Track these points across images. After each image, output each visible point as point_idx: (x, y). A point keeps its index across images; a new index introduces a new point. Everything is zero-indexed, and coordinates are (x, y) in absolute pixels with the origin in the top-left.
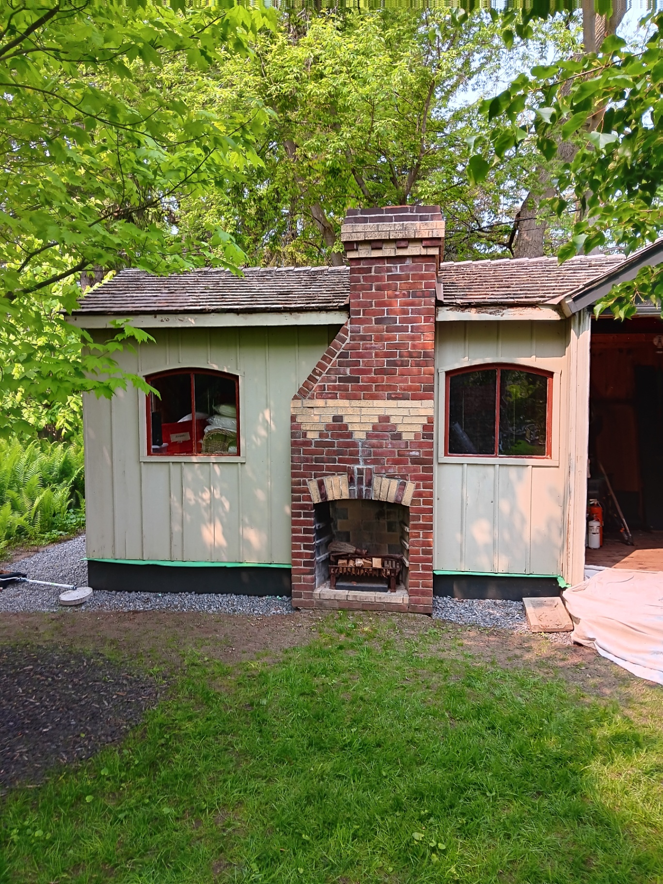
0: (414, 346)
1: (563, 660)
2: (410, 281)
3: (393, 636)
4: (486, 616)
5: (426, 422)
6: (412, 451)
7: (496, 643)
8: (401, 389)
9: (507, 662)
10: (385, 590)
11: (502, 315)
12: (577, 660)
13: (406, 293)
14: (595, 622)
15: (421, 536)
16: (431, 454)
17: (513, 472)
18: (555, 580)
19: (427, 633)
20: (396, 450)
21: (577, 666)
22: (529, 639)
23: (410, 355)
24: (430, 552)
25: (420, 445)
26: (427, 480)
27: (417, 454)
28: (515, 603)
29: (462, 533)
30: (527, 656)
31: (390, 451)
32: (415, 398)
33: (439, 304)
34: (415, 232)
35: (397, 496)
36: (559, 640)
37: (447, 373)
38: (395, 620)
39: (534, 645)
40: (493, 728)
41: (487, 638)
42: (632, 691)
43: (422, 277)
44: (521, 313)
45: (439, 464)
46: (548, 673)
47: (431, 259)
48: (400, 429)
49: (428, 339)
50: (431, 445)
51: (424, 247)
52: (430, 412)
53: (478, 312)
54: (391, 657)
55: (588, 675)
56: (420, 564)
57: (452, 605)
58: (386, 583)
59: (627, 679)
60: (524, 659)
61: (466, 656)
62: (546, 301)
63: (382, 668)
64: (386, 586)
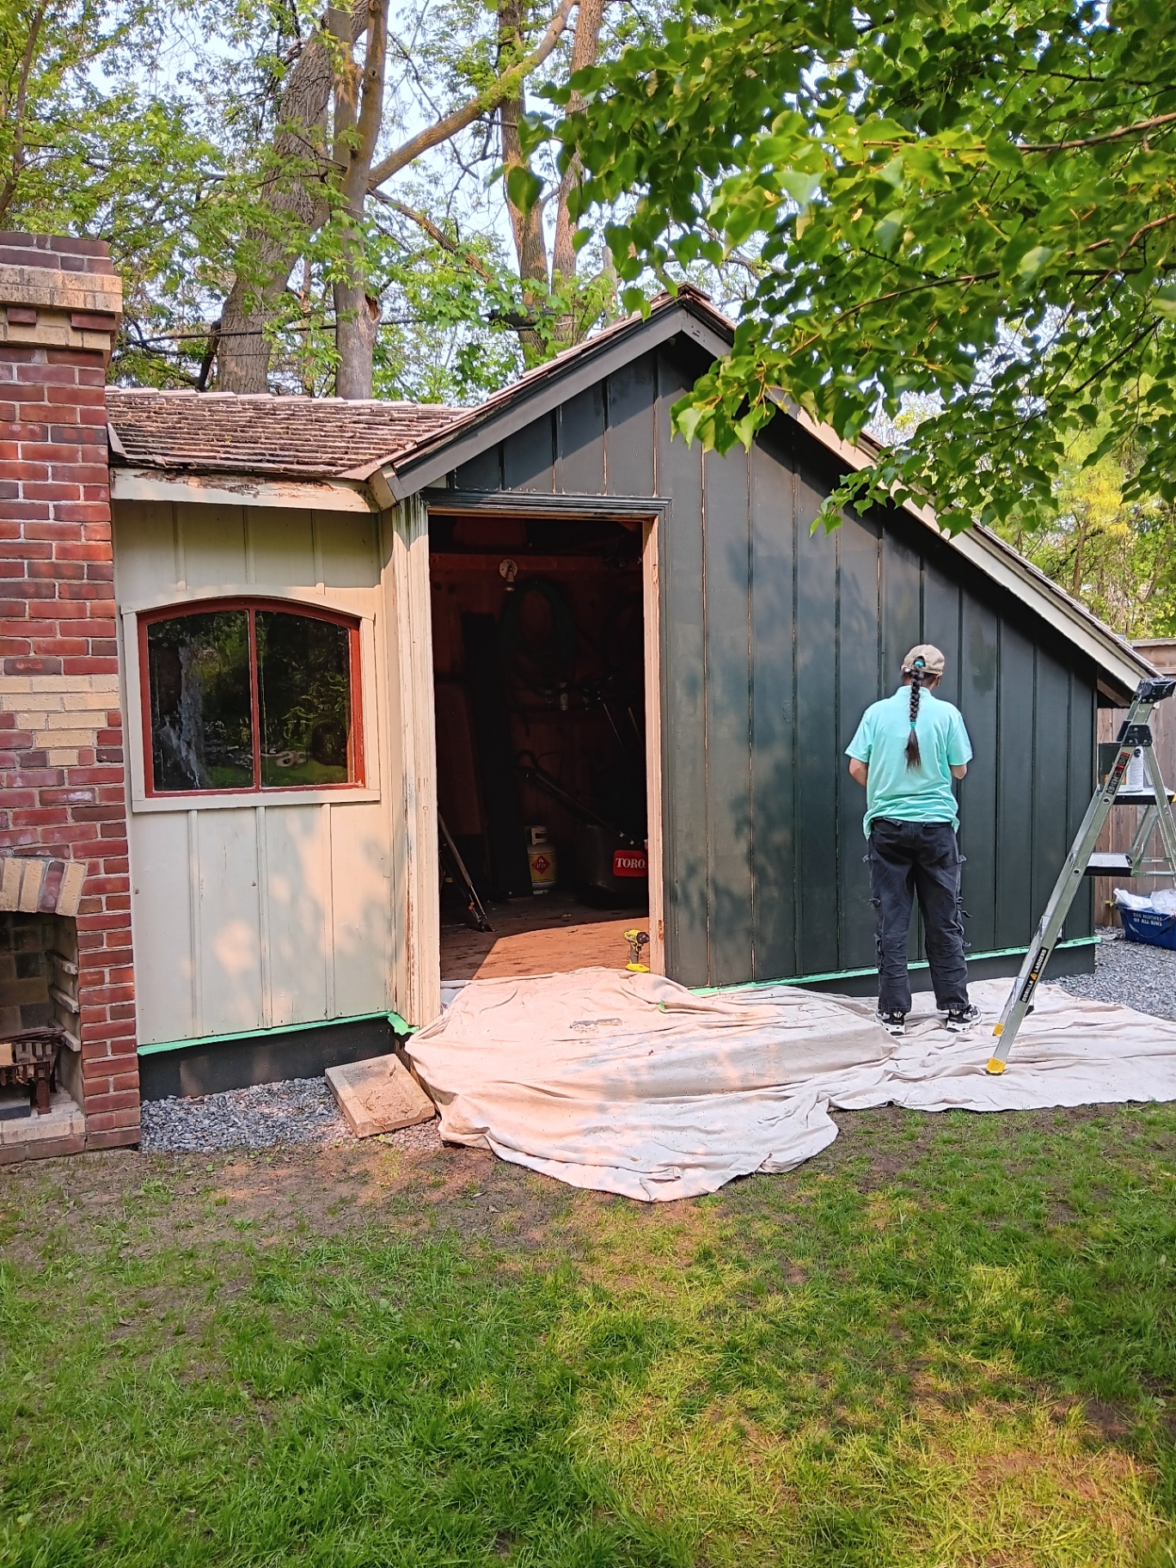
0: (64, 553)
1: (436, 1186)
2: (46, 403)
3: (63, 1219)
4: (258, 1123)
5: (104, 725)
6: (74, 791)
7: (293, 1180)
8: (38, 650)
9: (330, 1219)
10: (24, 1112)
11: (255, 496)
12: (458, 1180)
13: (36, 428)
14: (482, 1096)
15: (107, 979)
16: (118, 794)
17: (293, 819)
18: (384, 1020)
19: (142, 1192)
20: (36, 791)
21: (464, 1193)
22: (357, 1156)
23: (56, 572)
24: (130, 1012)
25: (94, 778)
26: (115, 852)
27: (87, 796)
28: (309, 1082)
29: (192, 957)
30: (366, 1195)
31: (20, 795)
32: (73, 670)
33: (116, 461)
34: (52, 294)
35: (44, 898)
36: (416, 1143)
37: (142, 616)
38: (57, 1176)
39: (371, 1165)
40: (357, 1396)
41: (270, 1171)
42: (578, 1221)
43: (75, 397)
44: (294, 493)
45: (134, 814)
46: (416, 1225)
47: (94, 359)
48: (39, 743)
49: (96, 535)
50: (118, 775)
51: (75, 329)
52: (114, 703)
53: (205, 486)
54: (70, 1275)
55: (492, 1209)
56: (109, 1042)
57: (182, 1114)
58: (25, 1096)
59: (562, 1197)
60: (361, 1202)
61: (242, 1227)
62: (341, 472)
63: (53, 1307)
64: (28, 1103)
